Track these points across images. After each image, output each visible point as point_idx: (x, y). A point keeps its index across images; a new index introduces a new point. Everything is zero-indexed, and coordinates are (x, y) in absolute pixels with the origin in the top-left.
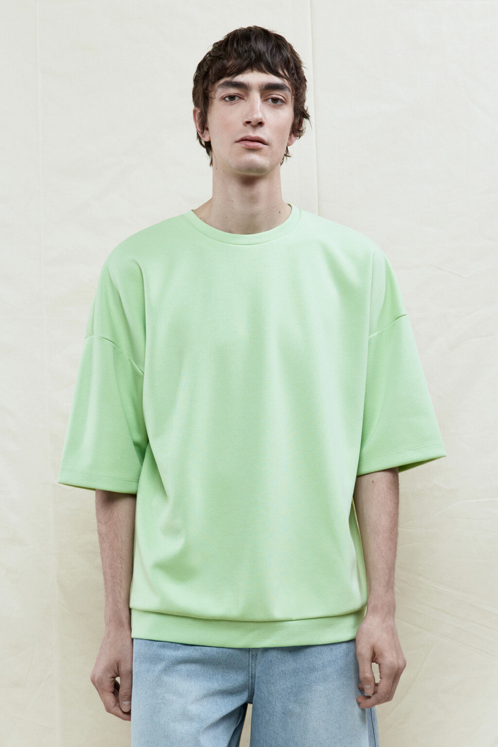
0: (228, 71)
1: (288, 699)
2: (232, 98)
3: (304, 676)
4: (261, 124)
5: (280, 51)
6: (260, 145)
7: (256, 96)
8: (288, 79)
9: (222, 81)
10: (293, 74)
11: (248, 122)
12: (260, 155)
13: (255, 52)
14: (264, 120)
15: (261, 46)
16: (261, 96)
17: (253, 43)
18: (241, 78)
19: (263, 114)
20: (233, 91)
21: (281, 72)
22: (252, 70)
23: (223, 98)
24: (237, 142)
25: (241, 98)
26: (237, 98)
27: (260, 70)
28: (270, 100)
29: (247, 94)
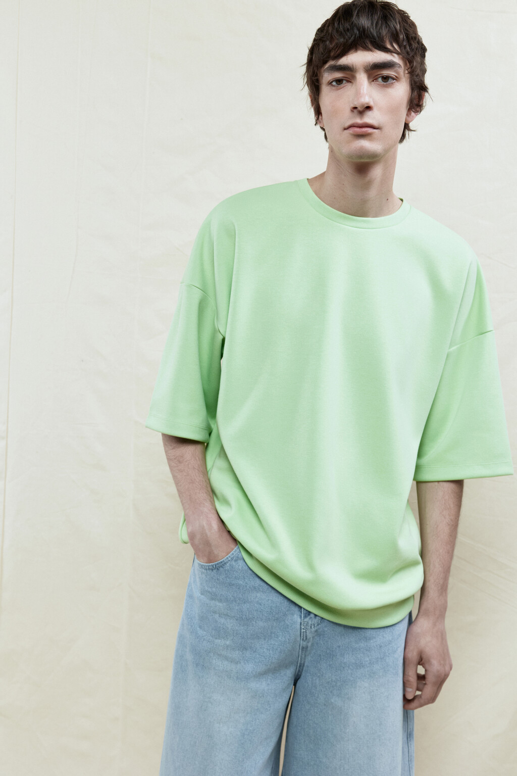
0: (332, 54)
1: (331, 692)
2: (339, 81)
3: (350, 671)
4: (368, 108)
5: (386, 23)
6: (370, 130)
7: (362, 78)
8: (398, 54)
9: (327, 66)
10: (405, 47)
11: (355, 108)
12: (370, 140)
13: (359, 30)
14: (372, 104)
15: (365, 22)
16: (369, 77)
17: (354, 18)
18: (345, 60)
19: (370, 97)
20: (338, 75)
21: (389, 46)
22: (356, 50)
23: (330, 83)
24: (345, 129)
25: (349, 81)
26: (344, 82)
27: (366, 49)
28: (380, 80)
29: (354, 77)
